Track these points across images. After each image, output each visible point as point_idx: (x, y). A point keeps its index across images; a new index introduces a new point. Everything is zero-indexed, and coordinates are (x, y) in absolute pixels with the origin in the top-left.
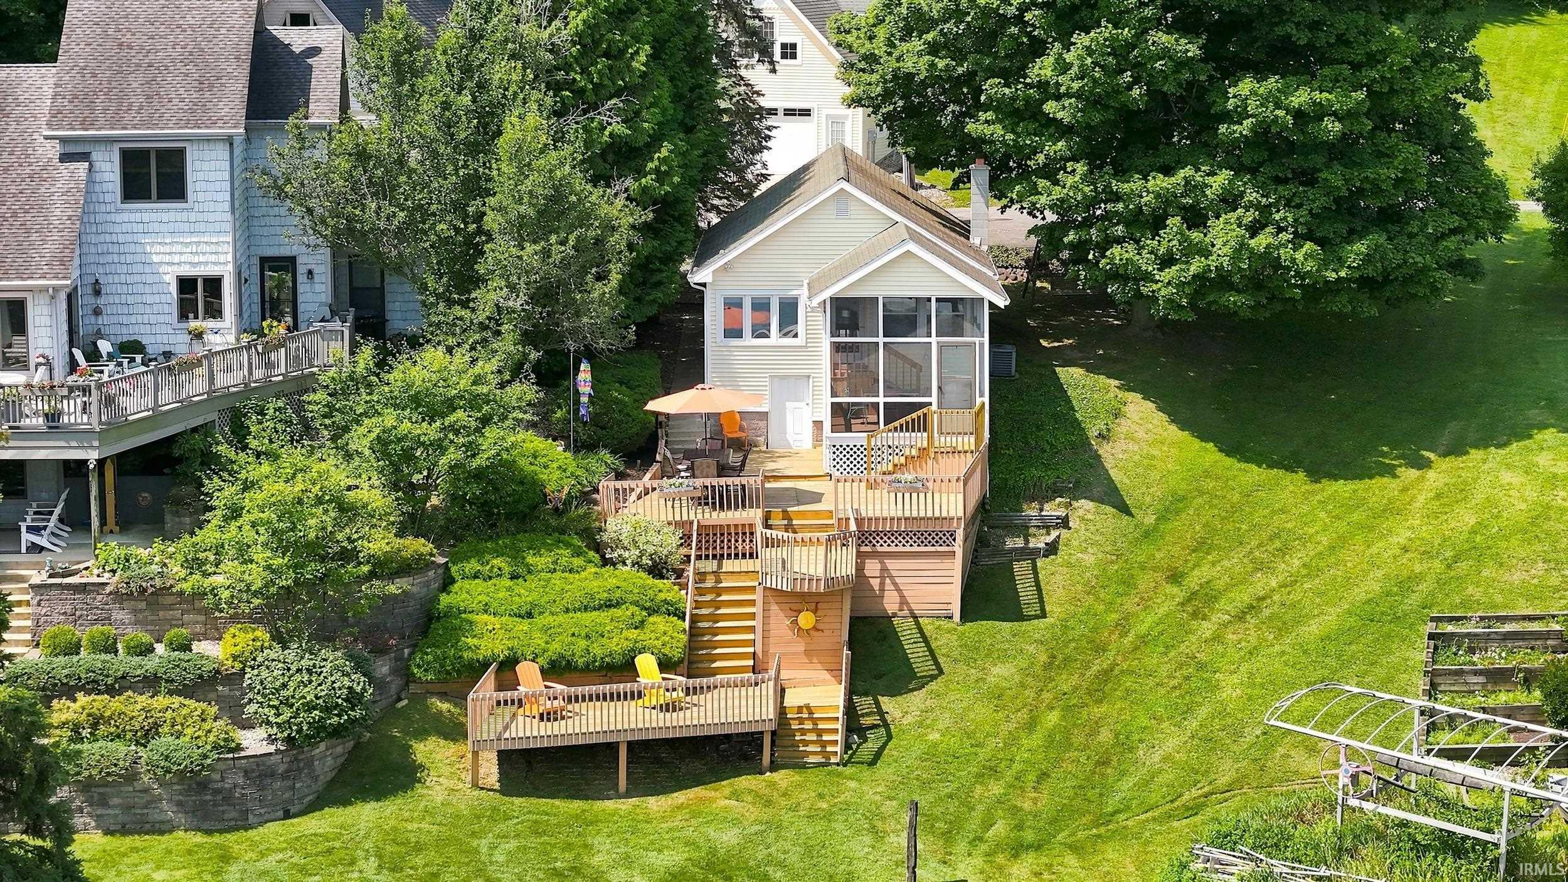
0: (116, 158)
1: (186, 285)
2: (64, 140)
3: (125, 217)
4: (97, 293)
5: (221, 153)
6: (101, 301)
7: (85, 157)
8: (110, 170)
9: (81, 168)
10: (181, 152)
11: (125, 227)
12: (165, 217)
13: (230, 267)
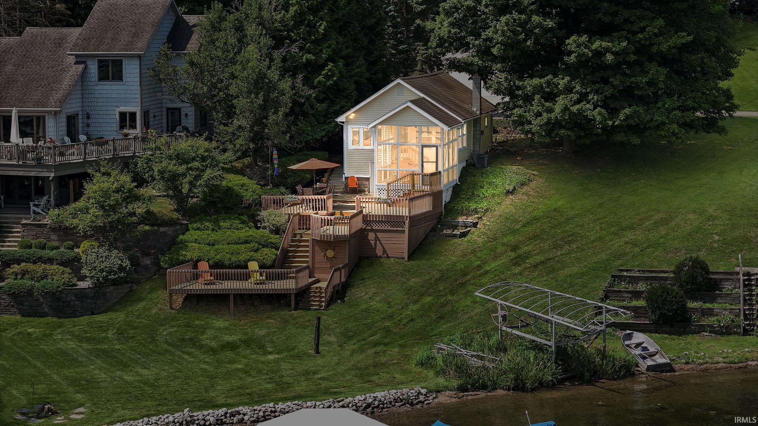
0: (96, 61)
1: (123, 115)
2: (77, 56)
3: (100, 87)
4: (88, 118)
5: (136, 62)
6: (90, 121)
7: (84, 62)
8: (93, 68)
9: (81, 67)
10: (121, 62)
11: (99, 92)
12: (114, 87)
13: (139, 108)
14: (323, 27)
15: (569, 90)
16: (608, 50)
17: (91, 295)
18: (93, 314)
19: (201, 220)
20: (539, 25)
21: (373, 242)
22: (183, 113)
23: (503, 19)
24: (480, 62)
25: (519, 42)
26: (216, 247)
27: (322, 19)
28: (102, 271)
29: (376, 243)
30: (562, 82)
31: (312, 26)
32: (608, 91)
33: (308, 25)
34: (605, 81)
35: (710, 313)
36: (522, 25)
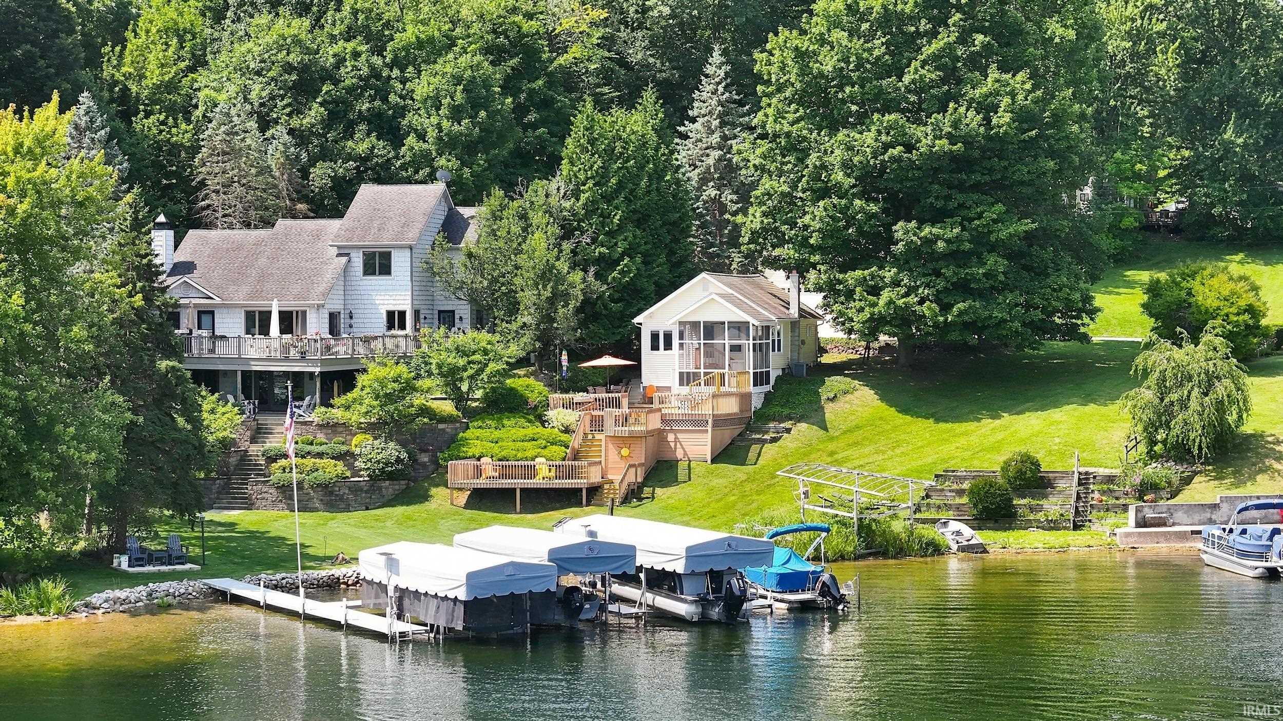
0: (361, 254)
1: (390, 314)
2: (339, 247)
3: (365, 282)
4: (351, 317)
5: (407, 253)
6: (352, 321)
7: (348, 255)
8: (358, 260)
9: (344, 260)
10: (390, 253)
11: (364, 288)
12: (381, 283)
13: (410, 306)
14: (618, 217)
15: (896, 283)
16: (938, 238)
17: (365, 489)
18: (367, 509)
19: (483, 419)
20: (862, 210)
21: (672, 445)
22: (457, 316)
23: (821, 203)
24: (797, 255)
25: (838, 230)
26: (500, 444)
27: (617, 208)
28: (378, 462)
29: (676, 445)
30: (889, 274)
31: (605, 216)
32: (941, 284)
33: (601, 215)
34: (938, 274)
35: (1040, 509)
36: (844, 210)
